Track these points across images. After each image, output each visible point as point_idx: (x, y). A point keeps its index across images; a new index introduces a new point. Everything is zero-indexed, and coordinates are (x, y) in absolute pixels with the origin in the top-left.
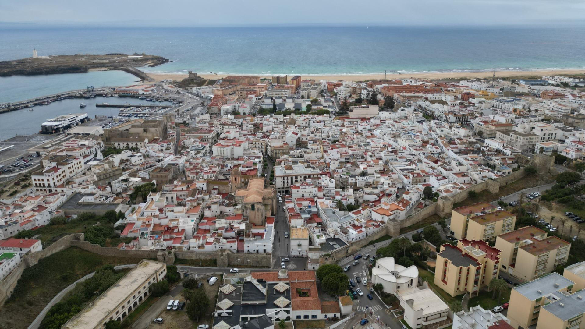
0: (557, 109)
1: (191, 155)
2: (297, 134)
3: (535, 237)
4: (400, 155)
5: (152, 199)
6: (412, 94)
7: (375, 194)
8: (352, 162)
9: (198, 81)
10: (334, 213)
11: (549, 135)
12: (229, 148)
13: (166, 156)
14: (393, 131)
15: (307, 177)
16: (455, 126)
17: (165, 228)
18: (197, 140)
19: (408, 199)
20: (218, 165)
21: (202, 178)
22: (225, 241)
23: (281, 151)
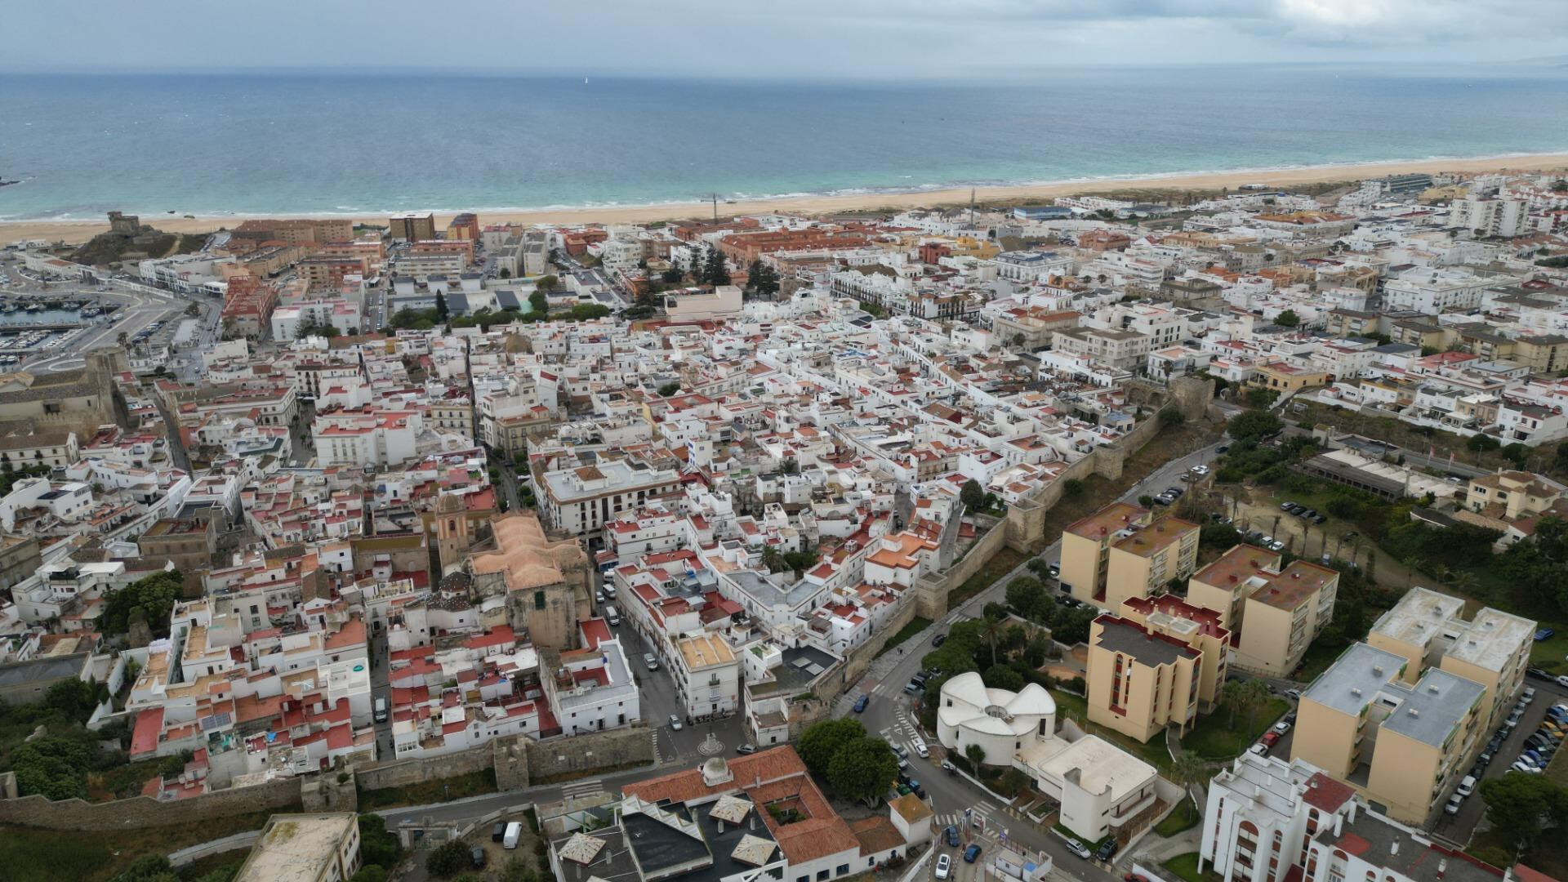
0: (1136, 273)
1: (249, 469)
2: (554, 378)
3: (1264, 569)
4: (857, 409)
5: (194, 622)
6: (803, 254)
7: (843, 517)
8: (739, 439)
9: (147, 239)
10: (763, 581)
11: (1167, 332)
12: (370, 437)
13: (167, 481)
14: (806, 349)
15: (647, 492)
16: (958, 327)
17: (282, 706)
18: (245, 421)
19: (932, 517)
20: (356, 491)
21: (321, 535)
22: (499, 711)
23: (529, 430)
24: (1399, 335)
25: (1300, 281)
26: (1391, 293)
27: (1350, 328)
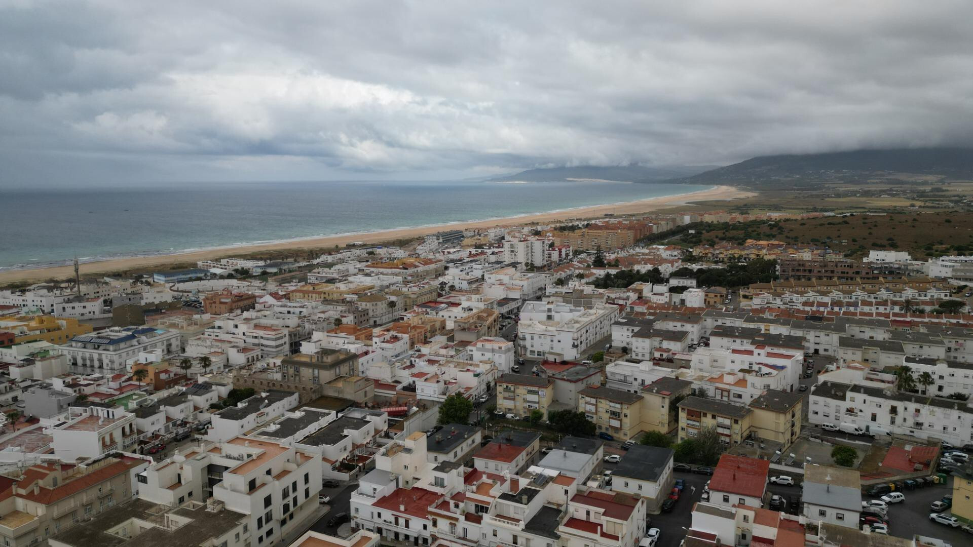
24: (593, 409)
25: (433, 332)
26: (528, 337)
27: (525, 400)
